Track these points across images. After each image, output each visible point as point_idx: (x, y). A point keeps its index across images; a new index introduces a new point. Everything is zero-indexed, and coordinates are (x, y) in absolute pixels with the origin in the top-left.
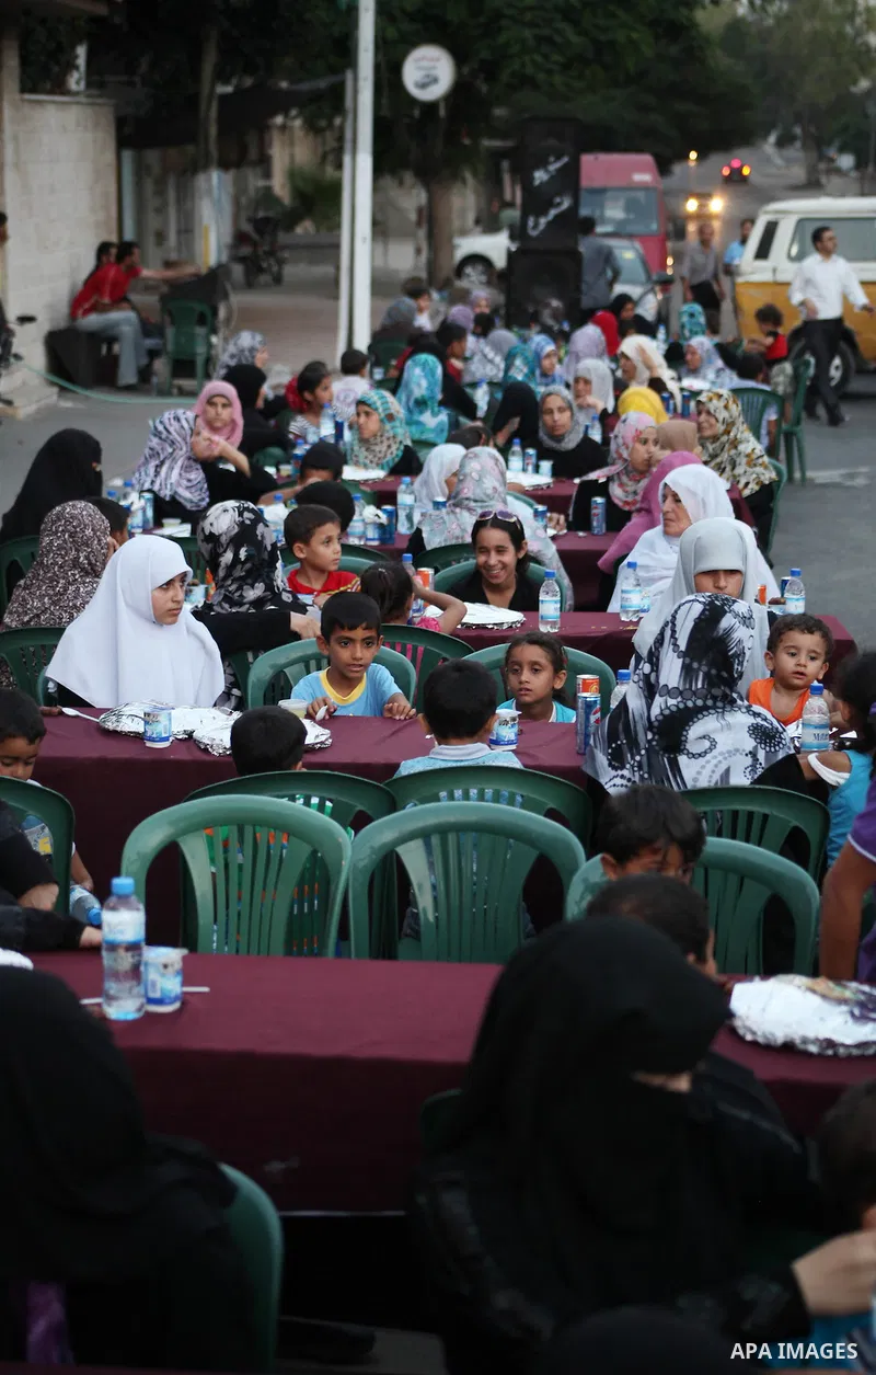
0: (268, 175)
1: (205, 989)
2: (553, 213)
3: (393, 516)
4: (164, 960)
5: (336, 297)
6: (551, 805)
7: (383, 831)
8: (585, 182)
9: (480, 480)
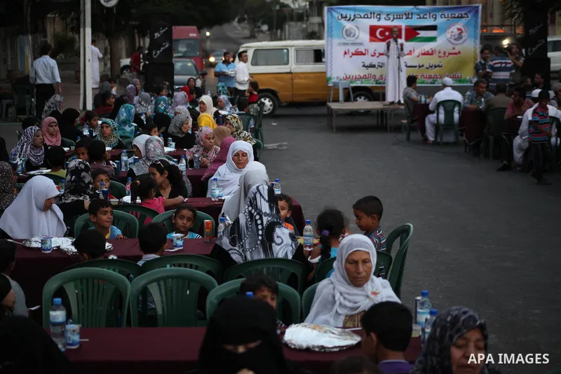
0: (45, 36)
1: (87, 340)
2: (162, 49)
3: (120, 164)
4: (73, 329)
5: (79, 82)
6: (208, 269)
7: (141, 280)
8: (174, 37)
9: (155, 150)
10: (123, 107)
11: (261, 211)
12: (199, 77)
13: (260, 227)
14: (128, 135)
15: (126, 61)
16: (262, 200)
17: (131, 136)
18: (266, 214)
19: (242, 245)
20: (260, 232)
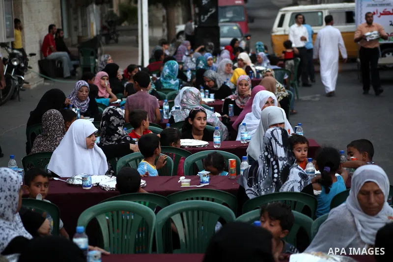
0: (112, 6)
2: (209, 14)
6: (224, 201)
7: (166, 212)
8: (220, 4)
10: (167, 64)
11: (276, 156)
12: (243, 39)
13: (276, 171)
14: (173, 87)
15: (181, 27)
16: (277, 145)
17: (175, 89)
18: (282, 159)
19: (257, 186)
20: (276, 175)
